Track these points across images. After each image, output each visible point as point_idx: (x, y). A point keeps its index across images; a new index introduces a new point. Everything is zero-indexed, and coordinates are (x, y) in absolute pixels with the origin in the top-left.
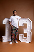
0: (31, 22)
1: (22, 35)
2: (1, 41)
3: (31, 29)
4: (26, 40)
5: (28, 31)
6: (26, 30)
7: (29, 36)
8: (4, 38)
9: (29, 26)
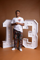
0: (37, 24)
1: (27, 40)
2: (2, 46)
3: (37, 32)
4: (31, 46)
5: (34, 34)
6: (31, 34)
7: (35, 40)
8: (5, 43)
9: (35, 28)
